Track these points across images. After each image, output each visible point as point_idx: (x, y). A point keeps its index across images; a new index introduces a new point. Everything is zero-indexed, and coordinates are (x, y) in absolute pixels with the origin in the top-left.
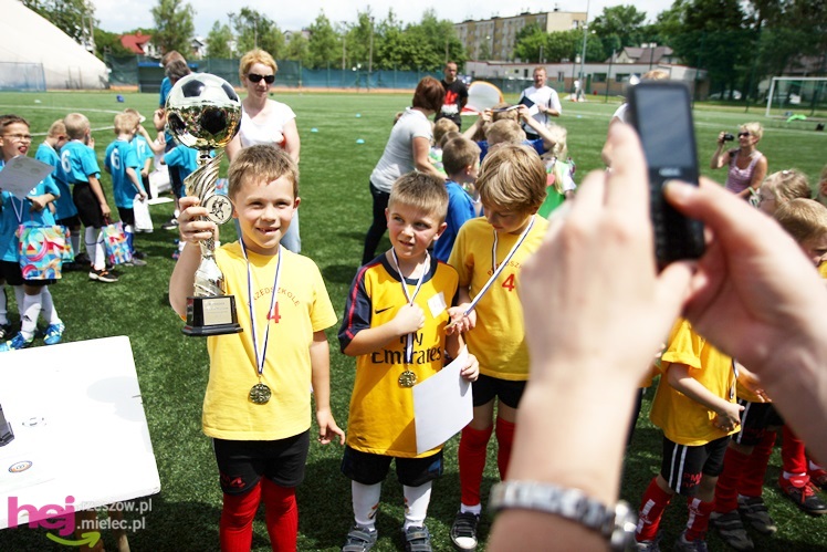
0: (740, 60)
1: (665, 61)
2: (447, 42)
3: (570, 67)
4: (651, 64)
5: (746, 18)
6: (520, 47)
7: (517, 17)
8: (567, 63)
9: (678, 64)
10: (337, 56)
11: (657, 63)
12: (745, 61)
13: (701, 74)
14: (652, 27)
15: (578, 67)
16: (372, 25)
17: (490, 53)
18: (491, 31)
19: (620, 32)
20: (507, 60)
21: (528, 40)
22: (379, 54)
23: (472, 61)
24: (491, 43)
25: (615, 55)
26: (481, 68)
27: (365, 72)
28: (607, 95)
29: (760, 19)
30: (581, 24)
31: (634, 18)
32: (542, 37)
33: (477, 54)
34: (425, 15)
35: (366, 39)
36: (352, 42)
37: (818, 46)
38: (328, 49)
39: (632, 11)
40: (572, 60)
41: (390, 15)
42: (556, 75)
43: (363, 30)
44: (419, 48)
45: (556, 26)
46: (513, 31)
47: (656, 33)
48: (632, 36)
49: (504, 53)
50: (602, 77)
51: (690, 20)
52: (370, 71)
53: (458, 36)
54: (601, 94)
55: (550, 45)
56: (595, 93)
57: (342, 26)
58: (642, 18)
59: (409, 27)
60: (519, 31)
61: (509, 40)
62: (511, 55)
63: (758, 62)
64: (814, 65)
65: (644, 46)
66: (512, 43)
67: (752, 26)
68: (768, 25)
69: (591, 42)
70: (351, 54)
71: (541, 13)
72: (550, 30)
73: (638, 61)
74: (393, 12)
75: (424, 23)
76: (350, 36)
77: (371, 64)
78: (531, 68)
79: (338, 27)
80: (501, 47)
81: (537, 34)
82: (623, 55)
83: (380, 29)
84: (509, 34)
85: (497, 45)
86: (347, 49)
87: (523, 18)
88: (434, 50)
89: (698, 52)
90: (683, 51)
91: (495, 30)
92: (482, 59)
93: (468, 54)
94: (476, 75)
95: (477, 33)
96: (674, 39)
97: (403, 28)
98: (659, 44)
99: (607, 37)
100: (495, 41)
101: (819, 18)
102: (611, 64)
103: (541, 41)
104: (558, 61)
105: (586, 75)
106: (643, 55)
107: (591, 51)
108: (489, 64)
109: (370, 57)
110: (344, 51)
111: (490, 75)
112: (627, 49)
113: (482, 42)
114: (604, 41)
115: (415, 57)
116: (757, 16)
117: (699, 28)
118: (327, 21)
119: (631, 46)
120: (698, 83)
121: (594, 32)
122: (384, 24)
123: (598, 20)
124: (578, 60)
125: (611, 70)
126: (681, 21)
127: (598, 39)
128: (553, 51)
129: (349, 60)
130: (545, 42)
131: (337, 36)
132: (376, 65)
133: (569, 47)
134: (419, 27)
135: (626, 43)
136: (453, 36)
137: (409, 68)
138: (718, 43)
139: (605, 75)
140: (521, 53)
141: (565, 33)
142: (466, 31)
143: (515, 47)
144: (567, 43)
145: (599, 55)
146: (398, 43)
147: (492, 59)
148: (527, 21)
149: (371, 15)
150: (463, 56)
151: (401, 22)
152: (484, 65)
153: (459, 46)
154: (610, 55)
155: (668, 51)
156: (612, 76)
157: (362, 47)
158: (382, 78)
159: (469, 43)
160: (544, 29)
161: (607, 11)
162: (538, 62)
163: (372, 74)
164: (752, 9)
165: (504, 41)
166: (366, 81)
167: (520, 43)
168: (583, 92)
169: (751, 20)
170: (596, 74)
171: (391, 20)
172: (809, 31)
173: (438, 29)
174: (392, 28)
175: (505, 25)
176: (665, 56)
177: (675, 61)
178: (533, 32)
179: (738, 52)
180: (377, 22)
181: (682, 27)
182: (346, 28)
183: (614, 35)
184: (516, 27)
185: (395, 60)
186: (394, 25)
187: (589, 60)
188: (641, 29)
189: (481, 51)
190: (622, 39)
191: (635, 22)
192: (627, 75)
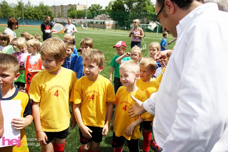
0: (125, 19)
1: (108, 19)
2: (48, 12)
3: (83, 20)
4: (104, 19)
5: (126, 9)
6: (69, 14)
7: (68, 5)
8: (82, 19)
9: (111, 20)
10: (12, 15)
11: (106, 19)
12: (126, 20)
13: (117, 22)
15: (85, 20)
16: (23, 5)
17: (61, 15)
18: (61, 9)
19: (96, 11)
20: (66, 17)
21: (71, 12)
22: (26, 14)
23: (56, 17)
24: (61, 13)
25: (95, 17)
26: (58, 20)
27: (22, 20)
28: (94, 27)
29: (129, 10)
30: (85, 8)
31: (99, 7)
32: (75, 11)
33: (57, 15)
34: (40, 4)
35: (21, 9)
36: (17, 10)
37: (142, 17)
38: (8, 12)
39: (99, 5)
40: (84, 18)
41: (29, 3)
42: (80, 22)
43: (20, 7)
44: (39, 13)
45: (79, 8)
46: (67, 9)
47: (105, 11)
48: (99, 12)
49: (65, 15)
50: (92, 23)
51: (113, 9)
52: (23, 19)
53: (51, 10)
54: (92, 27)
55: (78, 14)
56: (90, 27)
57: (12, 5)
58: (101, 8)
59: (35, 6)
60: (69, 9)
61: (66, 12)
62: (67, 16)
63: (130, 20)
64: (142, 21)
65: (102, 15)
66: (67, 13)
67: (127, 11)
68: (131, 11)
69: (89, 13)
70: (17, 14)
71: (74, 5)
72: (77, 10)
73: (101, 19)
74: (30, 2)
75: (40, 6)
76: (15, 8)
77: (23, 17)
78: (73, 20)
79: (11, 5)
80: (64, 14)
81: (74, 10)
82: (97, 17)
83: (26, 7)
84: (66, 10)
85: (63, 13)
86: (15, 12)
87: (70, 6)
88: (44, 14)
89: (116, 17)
90: (112, 16)
91: (62, 9)
92: (59, 17)
93: (54, 16)
94: (57, 22)
95: (57, 10)
96: (110, 13)
97: (33, 7)
98: (106, 15)
100: (62, 12)
101: (141, 10)
102: (94, 19)
103: (75, 12)
104: (80, 18)
105: (88, 22)
106: (102, 17)
107: (89, 16)
108: (61, 19)
109: (23, 15)
110: (14, 13)
111: (61, 22)
112: (98, 15)
113: (58, 12)
114: (92, 13)
115: (38, 16)
116: (128, 9)
117: (115, 11)
118: (7, 3)
119: (99, 15)
120: (116, 24)
121: (89, 11)
122: (27, 5)
123: (90, 7)
124: (85, 18)
125: (94, 21)
126: (111, 9)
127: (91, 13)
128: (79, 15)
129: (16, 16)
130: (76, 13)
131: (11, 8)
132: (26, 18)
133: (83, 14)
134: (38, 7)
136: (50, 10)
137: (36, 19)
138: (120, 15)
139: (93, 22)
140: (70, 16)
141: (82, 10)
142: (53, 9)
143: (68, 14)
144: (82, 13)
145: (91, 17)
146: (32, 11)
147: (62, 17)
148: (71, 7)
149: (22, 2)
150: (53, 16)
151: (33, 5)
152: (59, 19)
153: (51, 13)
154: (94, 17)
155: (108, 16)
156: (95, 22)
157: (21, 12)
158: (27, 22)
159: (55, 12)
160: (76, 9)
161: (92, 5)
162: (74, 18)
163: (24, 21)
164: (127, 7)
165: (65, 12)
166: (22, 22)
167: (69, 13)
168: (87, 27)
169: (127, 10)
170: (90, 22)
171: (29, 4)
172: (139, 13)
173: (44, 8)
174: (30, 7)
175: (65, 8)
176: (108, 17)
177: (110, 19)
178: (73, 10)
179: (125, 17)
180: (24, 5)
181: (111, 10)
182: (14, 6)
183: (95, 12)
184: (68, 9)
185: (32, 16)
186: (30, 6)
187: (88, 18)
188: (101, 10)
189: (58, 15)
190: (97, 13)
191: (100, 9)
192: (99, 22)
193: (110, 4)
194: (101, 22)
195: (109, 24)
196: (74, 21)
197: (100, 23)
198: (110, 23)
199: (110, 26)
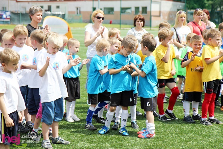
42: (75, 10)
156: (117, 9)
192: (130, 8)
194: (137, 9)
195: (160, 12)
196: (58, 7)
197: (133, 9)
198: (162, 10)
199: (162, 17)
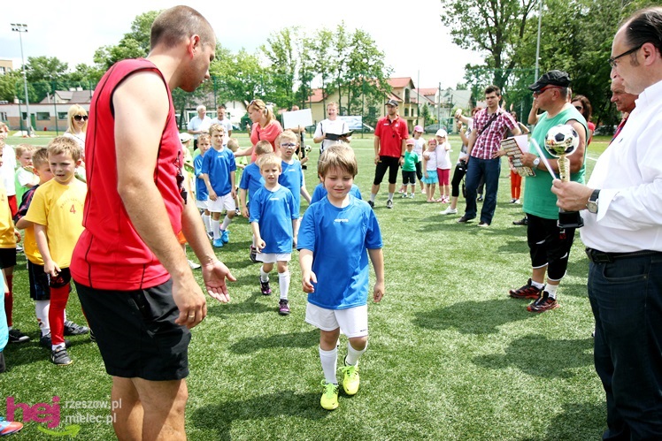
8: (6, 104)
14: (74, 75)
19: (48, 78)
25: (49, 97)
28: (57, 131)
30: (8, 70)
31: (58, 67)
39: (55, 62)
40: (11, 102)
47: (79, 80)
48: (60, 82)
50: (45, 116)
54: (52, 131)
58: (64, 67)
65: (72, 89)
73: (69, 102)
82: (56, 97)
98: (84, 89)
99: (37, 82)
102: (46, 104)
106: (73, 97)
112: (58, 92)
114: (34, 85)
119: (60, 90)
123: (25, 67)
124: (16, 101)
127: (30, 84)
135: (55, 87)
154: (43, 97)
156: (54, 114)
161: (32, 61)
170: (38, 113)
183: (43, 81)
188: (66, 76)
190: (51, 85)
191: (59, 71)
193: (98, 55)
